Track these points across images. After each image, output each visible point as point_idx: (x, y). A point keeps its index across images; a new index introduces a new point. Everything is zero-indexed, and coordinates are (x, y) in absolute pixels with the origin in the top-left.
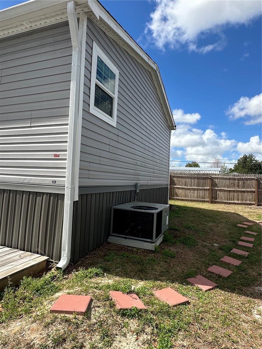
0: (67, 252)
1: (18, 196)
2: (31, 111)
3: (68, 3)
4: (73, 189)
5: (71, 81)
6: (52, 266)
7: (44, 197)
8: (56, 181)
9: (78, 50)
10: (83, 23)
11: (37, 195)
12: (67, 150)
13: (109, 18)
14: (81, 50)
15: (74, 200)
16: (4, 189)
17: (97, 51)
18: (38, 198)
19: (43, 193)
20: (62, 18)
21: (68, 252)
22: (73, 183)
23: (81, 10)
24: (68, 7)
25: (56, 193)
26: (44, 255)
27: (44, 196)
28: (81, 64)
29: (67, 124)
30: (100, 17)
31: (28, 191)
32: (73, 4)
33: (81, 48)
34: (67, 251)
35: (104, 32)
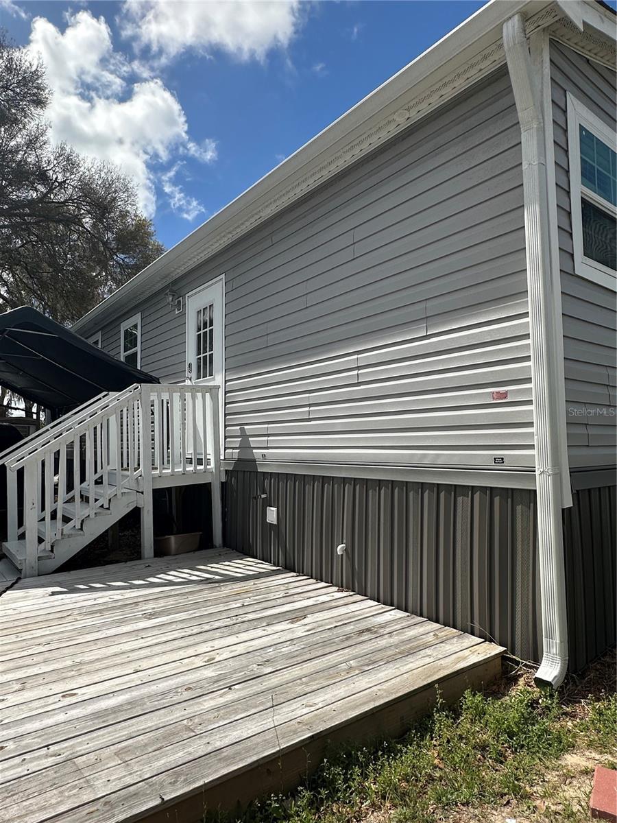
0: (558, 641)
1: (411, 494)
2: (425, 302)
3: (505, 24)
4: (557, 477)
5: (523, 206)
6: (517, 672)
7: (477, 496)
8: (502, 459)
9: (535, 126)
10: (542, 57)
11: (457, 493)
12: (531, 378)
13: (603, 17)
14: (544, 122)
15: (562, 505)
16: (380, 480)
17: (580, 114)
18: (460, 499)
19: (473, 487)
20: (481, 70)
21: (561, 642)
22: (556, 462)
23: (533, 28)
24: (504, 34)
25: (508, 489)
26: (491, 641)
27: (475, 496)
28: (546, 160)
29: (526, 315)
30: (585, 23)
31: (434, 484)
32: (518, 21)
33: (543, 118)
34: (557, 639)
35: (588, 60)
